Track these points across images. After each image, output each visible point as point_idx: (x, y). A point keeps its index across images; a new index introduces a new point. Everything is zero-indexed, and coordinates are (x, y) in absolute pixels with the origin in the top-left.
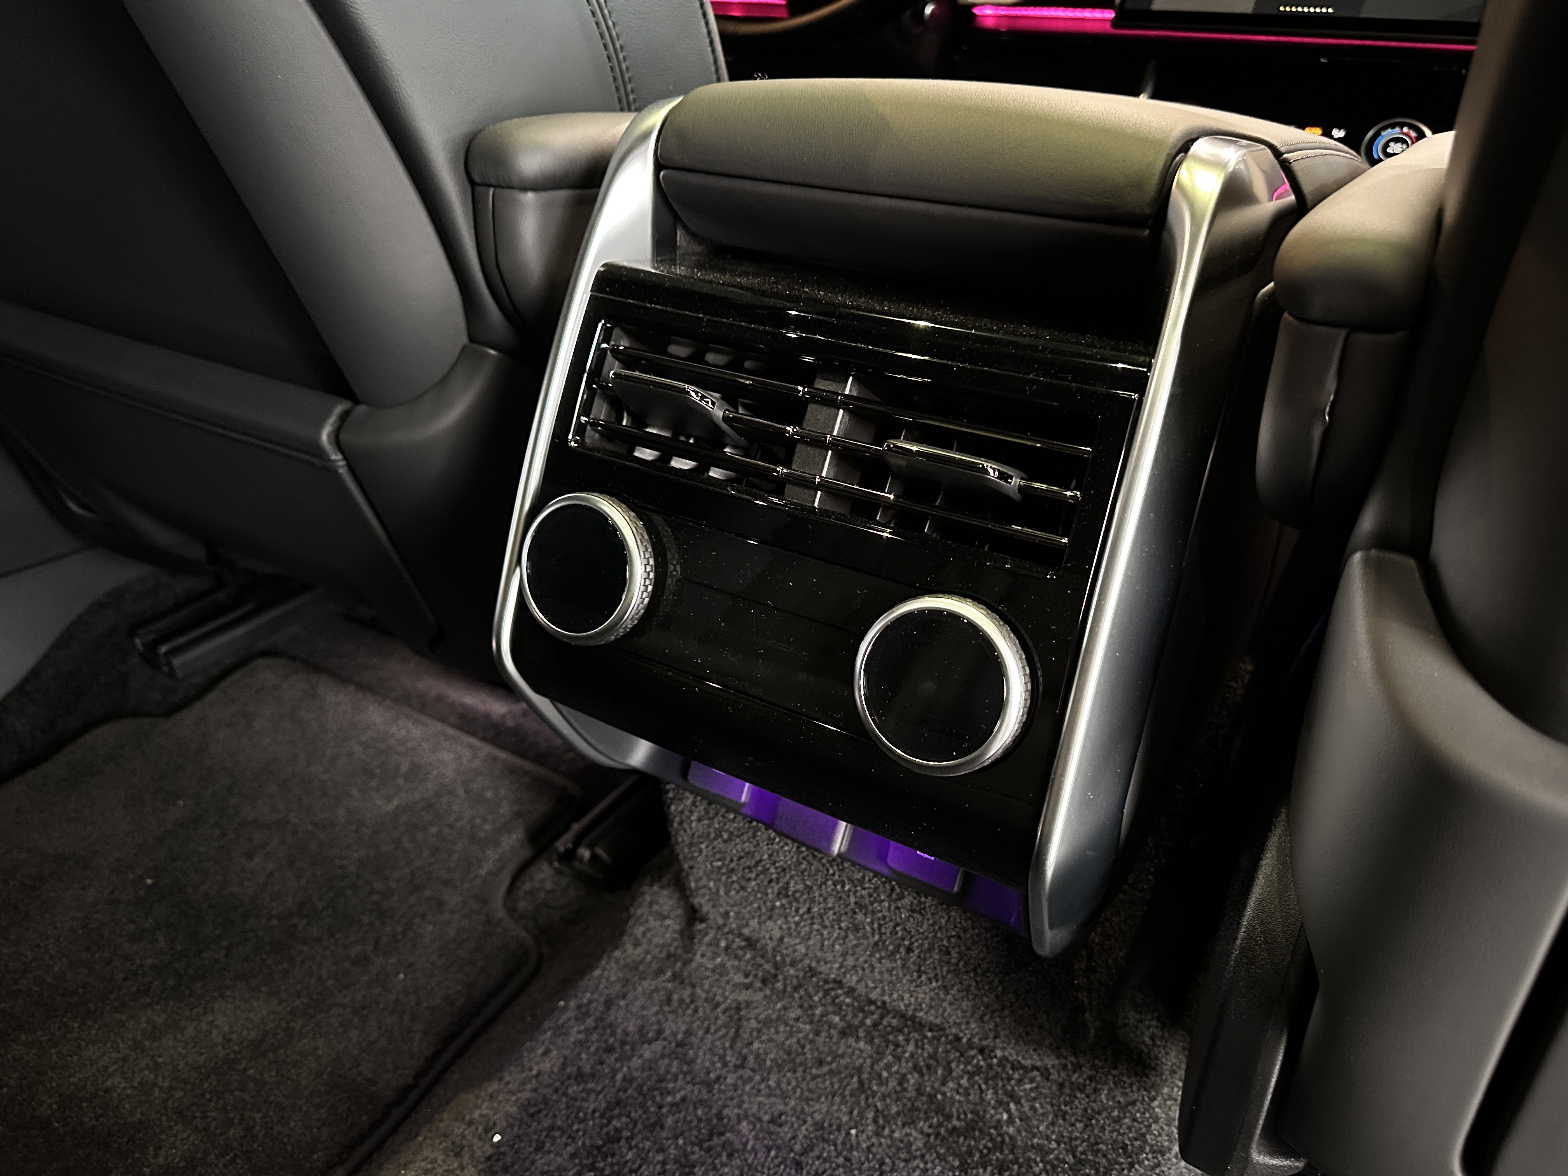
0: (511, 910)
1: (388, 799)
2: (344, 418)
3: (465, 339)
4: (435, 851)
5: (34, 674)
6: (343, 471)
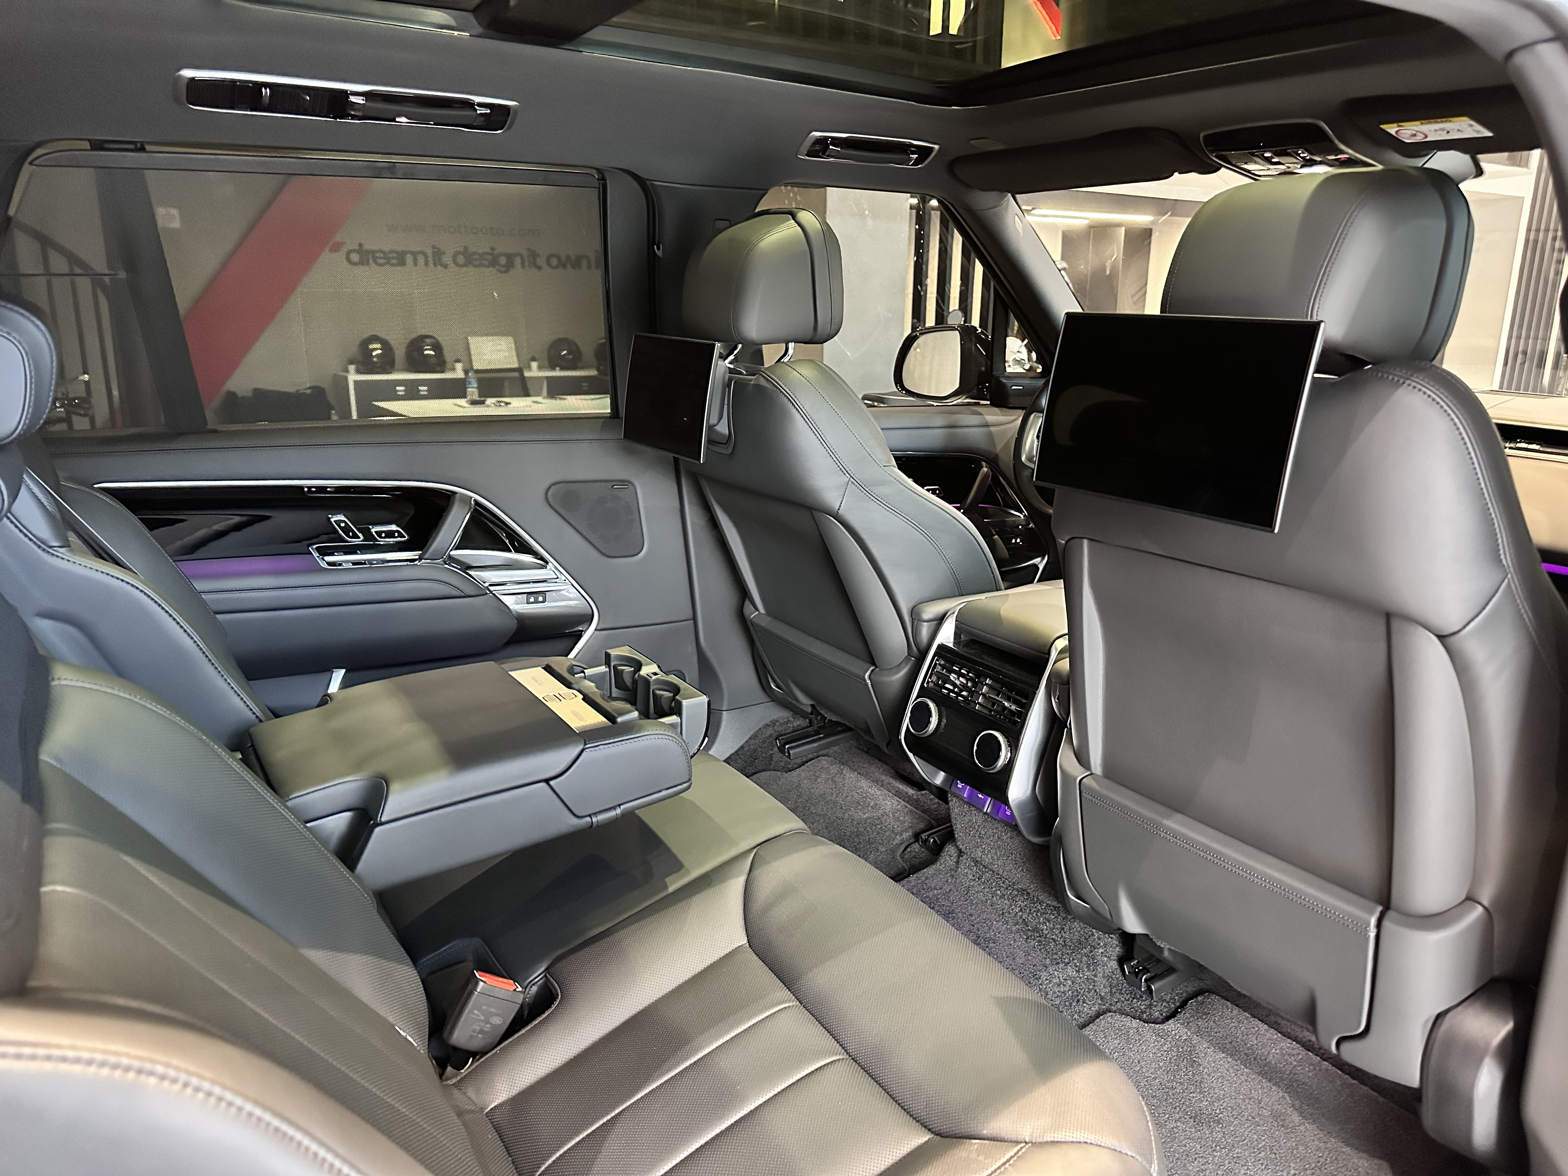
0: (902, 857)
1: (864, 814)
2: (872, 671)
3: (907, 654)
4: (878, 833)
5: (742, 747)
6: (870, 686)
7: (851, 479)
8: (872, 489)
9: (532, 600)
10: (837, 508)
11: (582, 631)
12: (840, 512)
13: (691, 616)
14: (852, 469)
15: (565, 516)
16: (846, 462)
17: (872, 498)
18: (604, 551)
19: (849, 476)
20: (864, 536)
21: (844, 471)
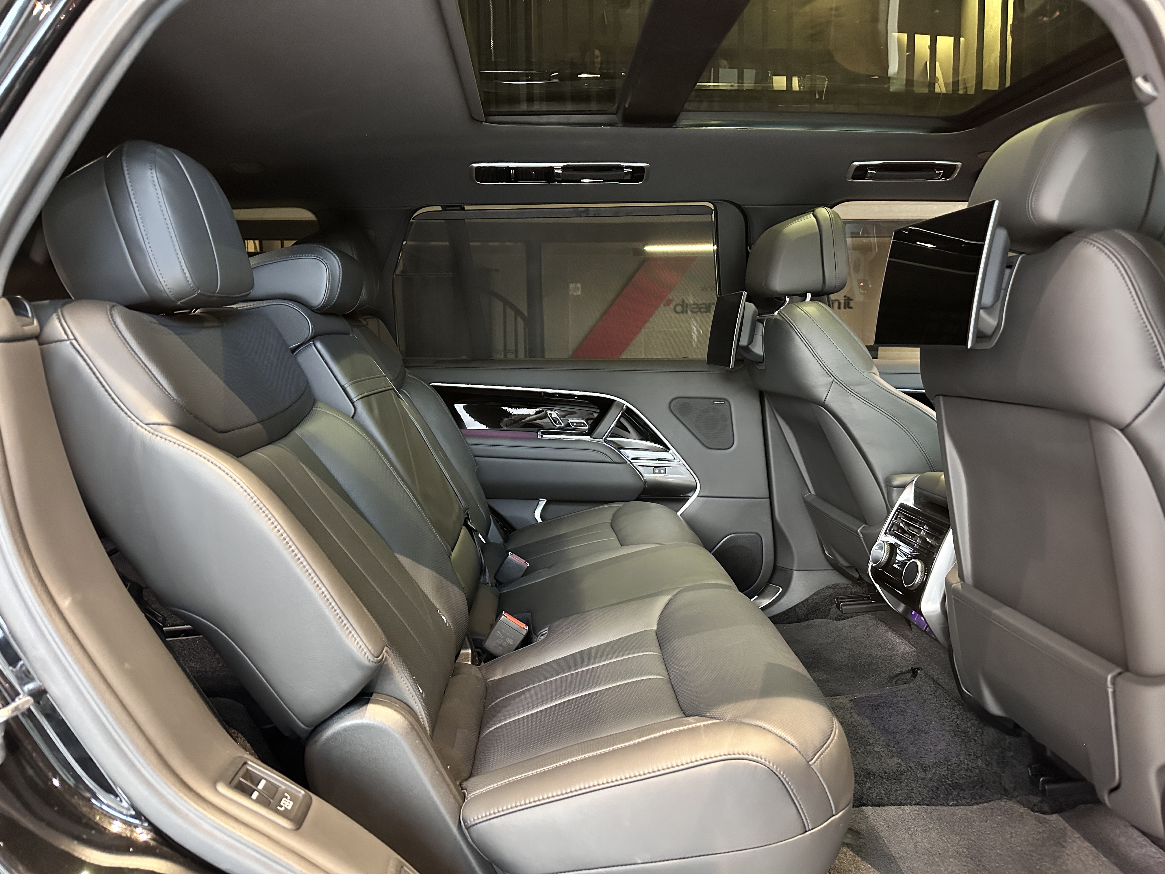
2: (864, 527)
6: (862, 539)
7: (835, 380)
8: (852, 387)
9: (657, 471)
10: (823, 400)
11: (690, 496)
12: (826, 402)
13: (768, 496)
14: (836, 373)
15: (680, 419)
16: (831, 368)
17: (852, 394)
18: (706, 444)
19: (833, 378)
20: (846, 421)
21: (829, 374)
